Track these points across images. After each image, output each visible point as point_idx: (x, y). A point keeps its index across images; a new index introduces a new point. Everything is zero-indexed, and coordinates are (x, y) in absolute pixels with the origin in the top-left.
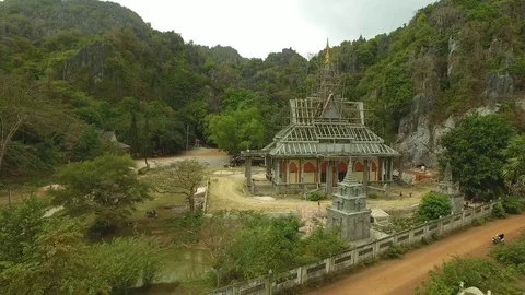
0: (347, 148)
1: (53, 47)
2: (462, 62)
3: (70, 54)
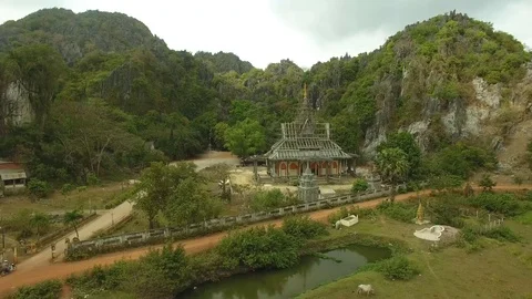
0: (317, 153)
1: (84, 68)
2: (410, 86)
3: (105, 76)
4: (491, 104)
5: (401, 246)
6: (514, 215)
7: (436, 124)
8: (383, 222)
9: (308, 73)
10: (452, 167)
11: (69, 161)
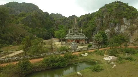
0: (79, 37)
1: (20, 16)
2: (105, 20)
3: (24, 18)
4: (128, 25)
5: (99, 62)
6: (134, 54)
7: (112, 30)
8: (95, 55)
9: (79, 18)
10: (117, 41)
11: (9, 39)
